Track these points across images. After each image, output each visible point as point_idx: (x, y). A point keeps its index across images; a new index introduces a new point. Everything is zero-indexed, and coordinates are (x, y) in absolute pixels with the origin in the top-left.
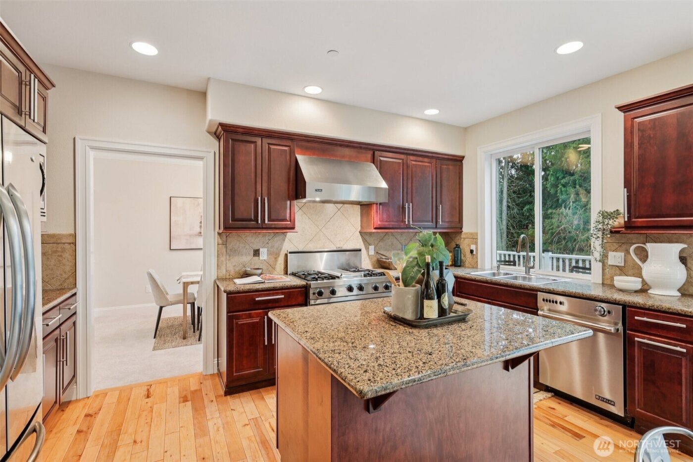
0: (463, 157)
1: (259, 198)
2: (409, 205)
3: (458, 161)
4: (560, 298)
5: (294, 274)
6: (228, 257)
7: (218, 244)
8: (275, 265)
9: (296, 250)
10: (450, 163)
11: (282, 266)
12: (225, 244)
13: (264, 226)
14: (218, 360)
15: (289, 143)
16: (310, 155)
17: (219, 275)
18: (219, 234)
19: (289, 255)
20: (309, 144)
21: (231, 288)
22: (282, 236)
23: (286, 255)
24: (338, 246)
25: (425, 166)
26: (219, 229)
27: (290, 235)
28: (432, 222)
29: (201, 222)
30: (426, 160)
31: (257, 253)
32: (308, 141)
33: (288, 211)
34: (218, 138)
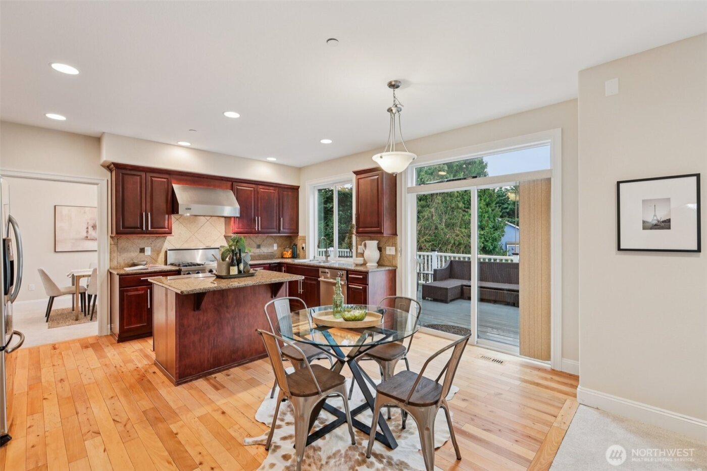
0: (299, 187)
1: (144, 213)
2: (258, 218)
3: (295, 189)
4: (327, 270)
5: (172, 264)
6: (118, 253)
7: (111, 245)
8: (158, 259)
9: (174, 248)
10: (289, 190)
11: (163, 260)
12: (116, 244)
13: (148, 232)
14: (111, 326)
15: (167, 176)
16: (183, 184)
17: (112, 266)
18: (111, 237)
19: (168, 252)
20: (183, 177)
21: (122, 272)
22: (163, 239)
23: (166, 252)
24: (207, 245)
25: (271, 192)
26: (112, 233)
27: (169, 238)
28: (276, 229)
29: (87, 228)
30: (271, 188)
31: (142, 250)
32: (182, 175)
33: (166, 222)
34: (111, 171)
